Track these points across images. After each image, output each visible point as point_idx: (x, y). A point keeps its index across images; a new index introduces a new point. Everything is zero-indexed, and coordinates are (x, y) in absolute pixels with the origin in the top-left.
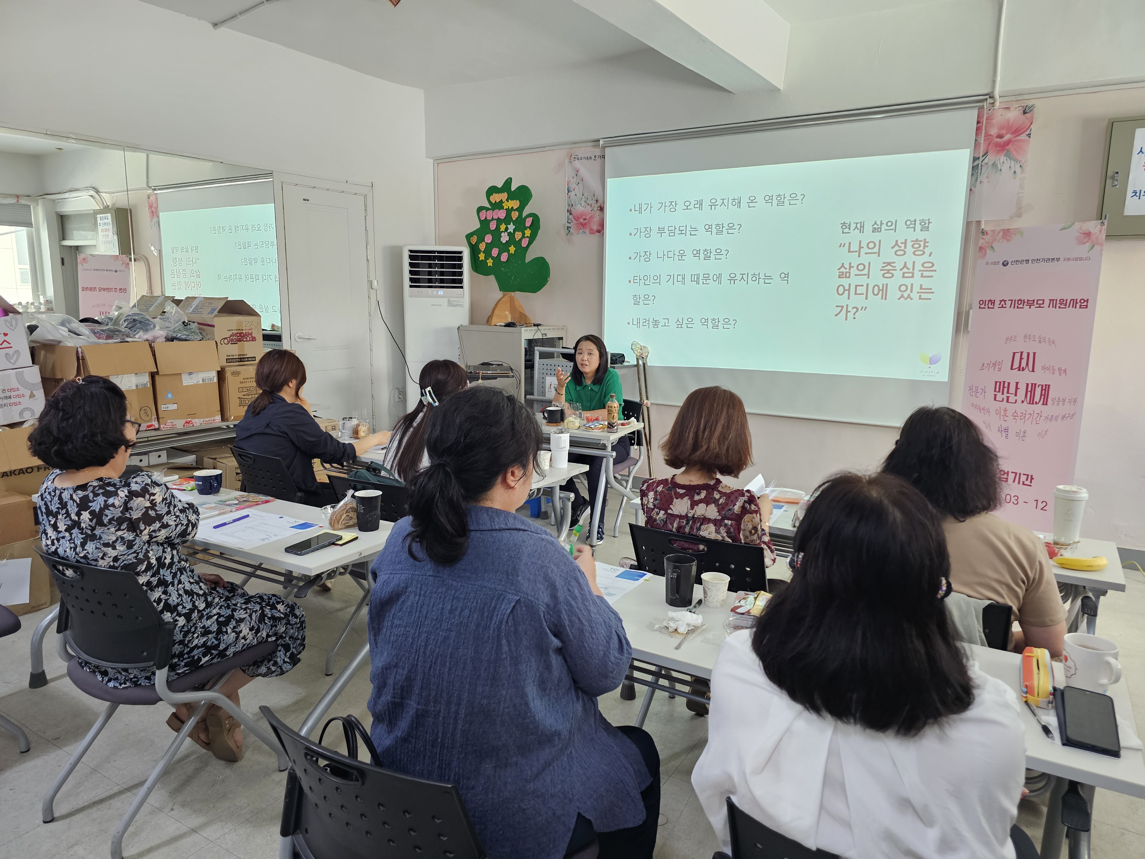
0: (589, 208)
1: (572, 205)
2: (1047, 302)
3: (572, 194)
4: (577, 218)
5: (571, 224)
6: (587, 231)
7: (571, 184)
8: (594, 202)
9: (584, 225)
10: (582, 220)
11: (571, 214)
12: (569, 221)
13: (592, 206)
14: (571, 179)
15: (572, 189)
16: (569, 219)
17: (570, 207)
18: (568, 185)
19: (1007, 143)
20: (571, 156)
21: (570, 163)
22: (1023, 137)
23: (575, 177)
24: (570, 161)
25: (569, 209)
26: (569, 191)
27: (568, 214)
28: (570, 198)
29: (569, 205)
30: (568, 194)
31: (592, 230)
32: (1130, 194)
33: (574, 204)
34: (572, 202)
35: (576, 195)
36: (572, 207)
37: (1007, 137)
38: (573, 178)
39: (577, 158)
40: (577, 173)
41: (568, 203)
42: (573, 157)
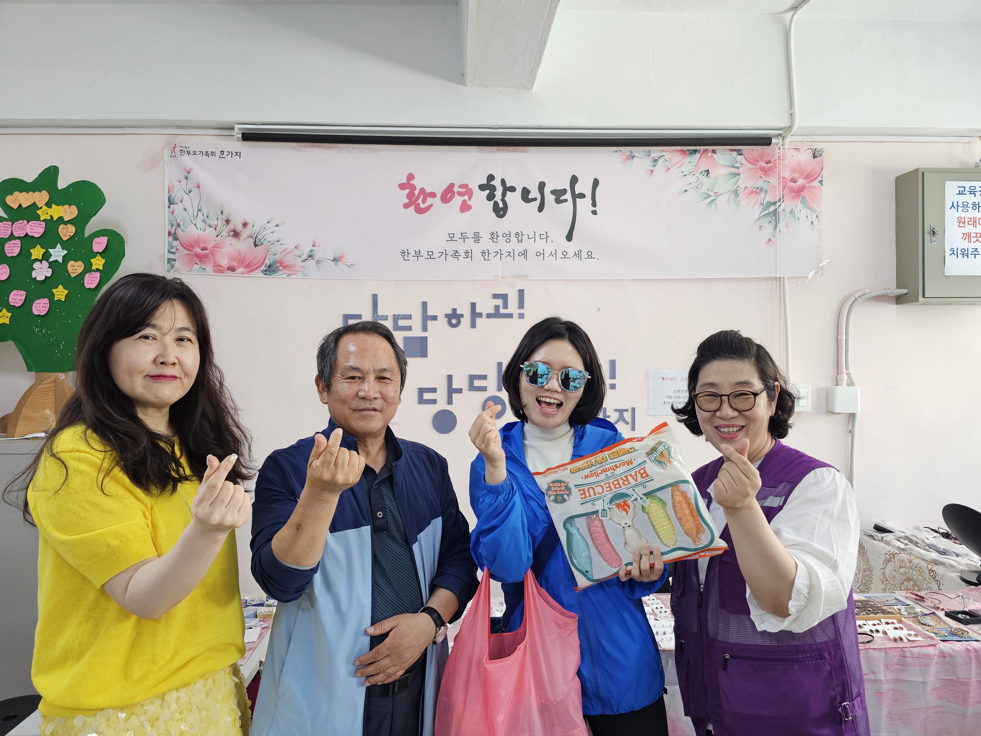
0: (211, 232)
1: (179, 225)
3: (178, 208)
4: (189, 246)
5: (177, 255)
6: (209, 268)
7: (175, 191)
8: (221, 223)
9: (202, 258)
10: (198, 250)
11: (176, 239)
12: (172, 250)
13: (218, 229)
14: (177, 185)
15: (177, 199)
16: (171, 246)
17: (174, 227)
18: (169, 193)
19: (802, 188)
20: (175, 147)
21: (172, 158)
22: (816, 183)
23: (184, 181)
24: (173, 154)
25: (173, 232)
26: (171, 202)
27: (171, 238)
28: (173, 213)
29: (172, 226)
30: (169, 207)
31: (221, 266)
32: (948, 252)
33: (182, 223)
34: (178, 221)
35: (185, 210)
36: (178, 229)
37: (801, 182)
38: (180, 182)
39: (186, 151)
40: (187, 174)
41: (169, 221)
42: (178, 149)
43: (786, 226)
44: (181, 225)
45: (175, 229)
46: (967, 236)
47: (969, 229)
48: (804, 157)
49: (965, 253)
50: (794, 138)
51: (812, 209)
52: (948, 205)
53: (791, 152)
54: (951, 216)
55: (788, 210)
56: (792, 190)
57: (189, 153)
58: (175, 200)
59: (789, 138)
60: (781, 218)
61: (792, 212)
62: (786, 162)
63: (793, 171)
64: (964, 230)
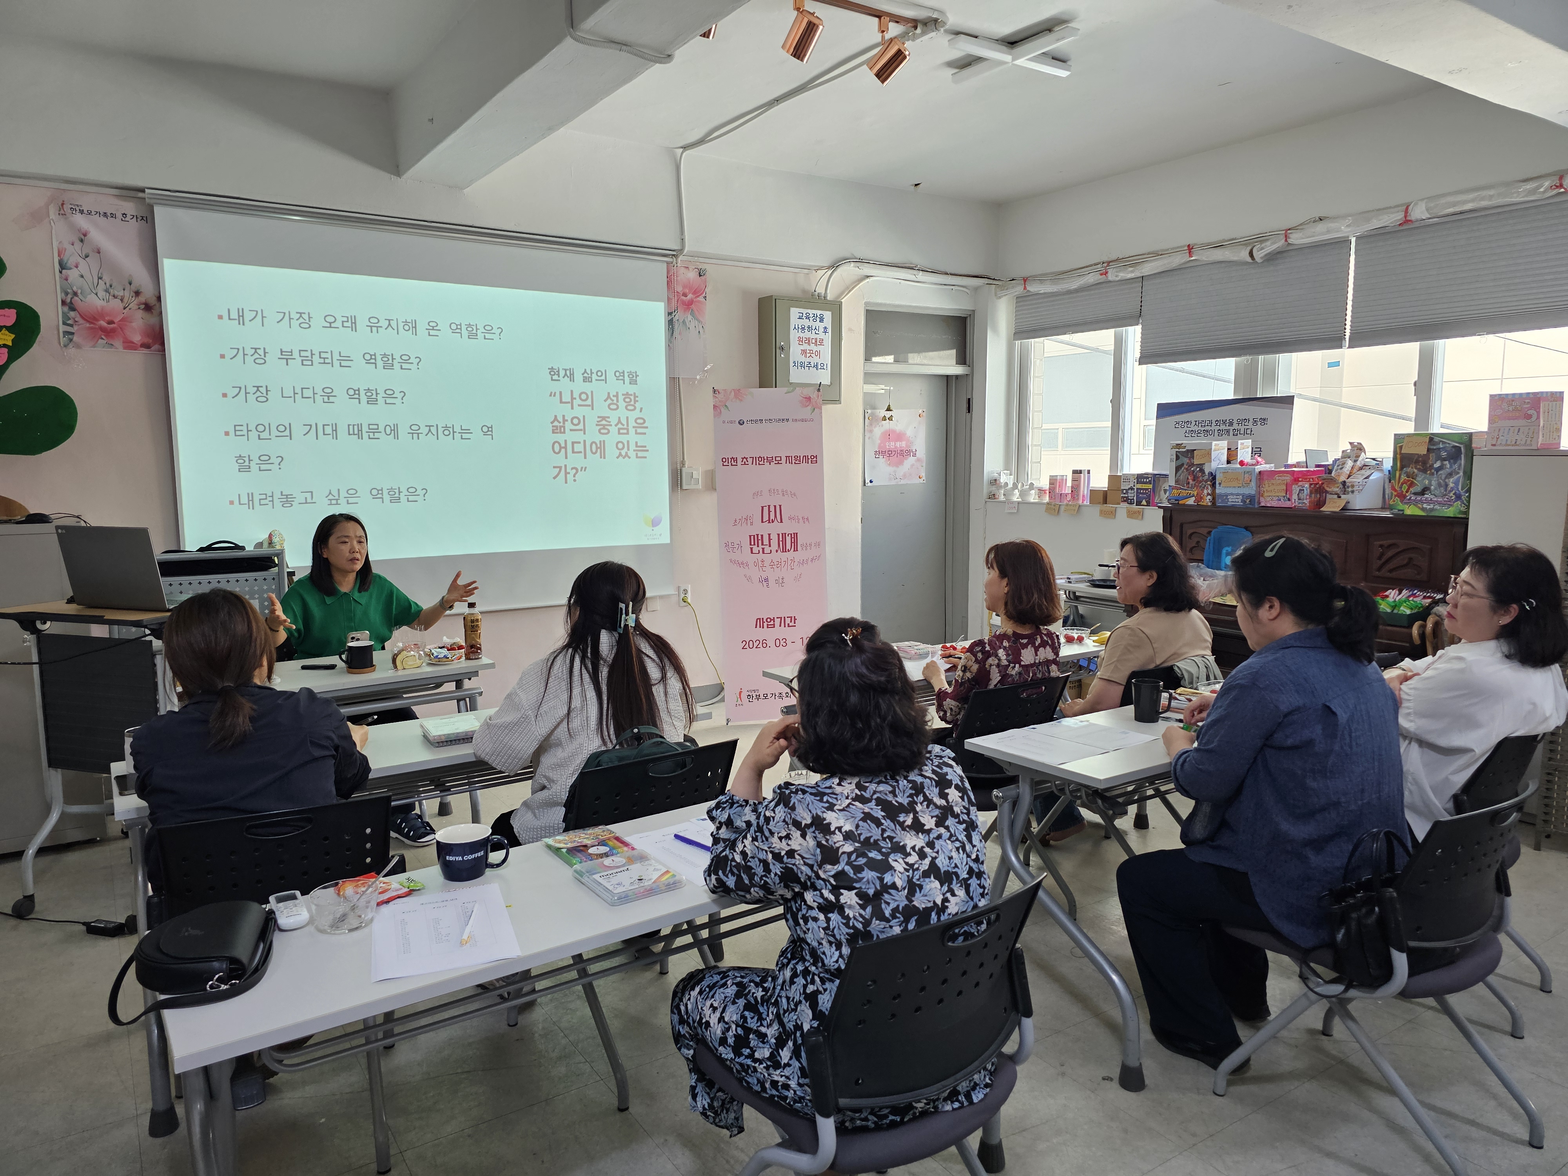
0: (116, 304)
1: (75, 294)
2: (784, 459)
3: (73, 274)
4: (91, 319)
5: (76, 328)
6: (118, 343)
7: (67, 254)
8: (128, 294)
9: (109, 333)
10: (103, 323)
11: (72, 309)
12: (69, 322)
13: (125, 300)
14: (70, 249)
15: (71, 262)
16: (66, 317)
17: (70, 296)
18: (59, 255)
19: (691, 303)
20: (63, 204)
21: (61, 216)
22: (701, 299)
23: (78, 245)
24: (62, 212)
25: (68, 300)
26: (63, 266)
27: (66, 309)
28: (66, 279)
29: (67, 294)
30: (61, 272)
31: (133, 343)
32: (792, 364)
33: (79, 292)
34: (75, 289)
35: (82, 276)
36: (76, 298)
37: (690, 296)
38: (73, 245)
39: (77, 209)
40: (83, 237)
41: (61, 287)
42: (67, 207)
43: (680, 334)
44: (79, 294)
45: (72, 298)
46: (804, 352)
47: (805, 346)
48: (692, 275)
49: (802, 365)
50: (685, 258)
51: (699, 321)
52: (792, 327)
53: (682, 270)
54: (794, 335)
55: (681, 321)
56: (684, 303)
57: (82, 212)
58: (68, 265)
59: (681, 258)
60: (676, 327)
61: (684, 322)
62: (679, 278)
63: (684, 287)
64: (802, 347)
